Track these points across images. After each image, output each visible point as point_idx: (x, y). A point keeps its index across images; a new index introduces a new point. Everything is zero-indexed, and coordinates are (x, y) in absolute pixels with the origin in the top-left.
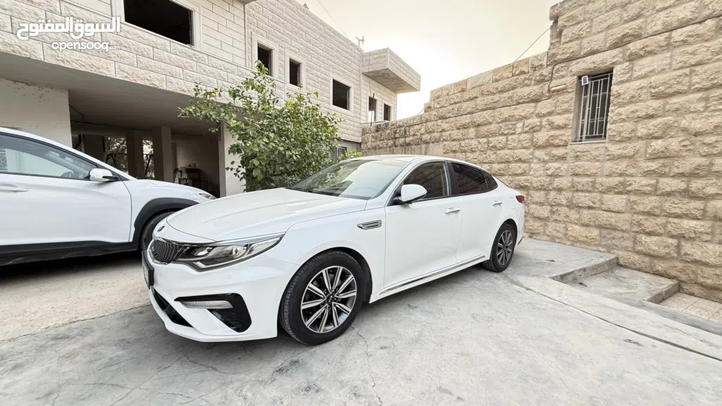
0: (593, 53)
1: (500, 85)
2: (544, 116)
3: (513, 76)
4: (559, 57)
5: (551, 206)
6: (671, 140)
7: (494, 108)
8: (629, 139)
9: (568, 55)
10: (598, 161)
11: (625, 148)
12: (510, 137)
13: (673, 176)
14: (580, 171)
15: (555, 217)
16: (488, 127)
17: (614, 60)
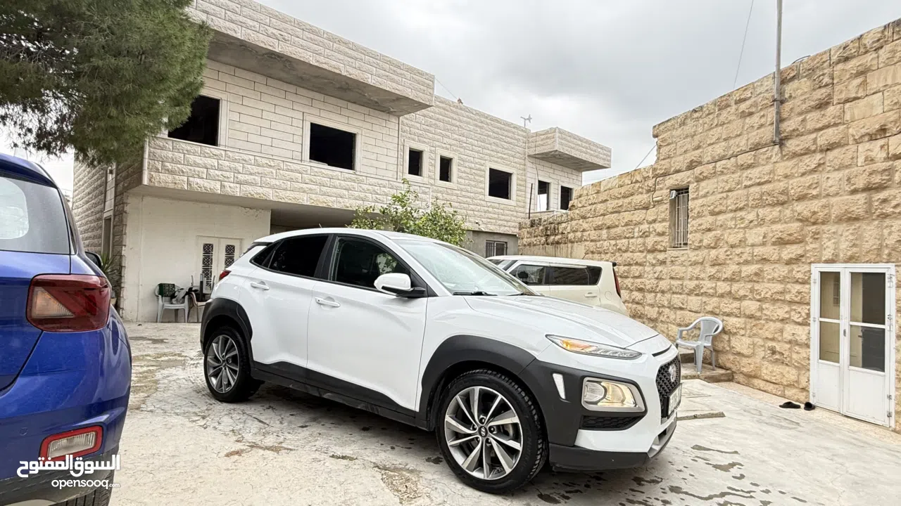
0: (678, 171)
1: (623, 190)
2: (650, 223)
3: (632, 183)
4: (658, 171)
5: (659, 307)
6: (720, 250)
7: (619, 212)
8: (700, 247)
9: (663, 171)
10: (684, 266)
11: (697, 256)
12: (631, 241)
13: (723, 281)
14: (673, 275)
15: (661, 318)
16: (615, 230)
17: (689, 180)
